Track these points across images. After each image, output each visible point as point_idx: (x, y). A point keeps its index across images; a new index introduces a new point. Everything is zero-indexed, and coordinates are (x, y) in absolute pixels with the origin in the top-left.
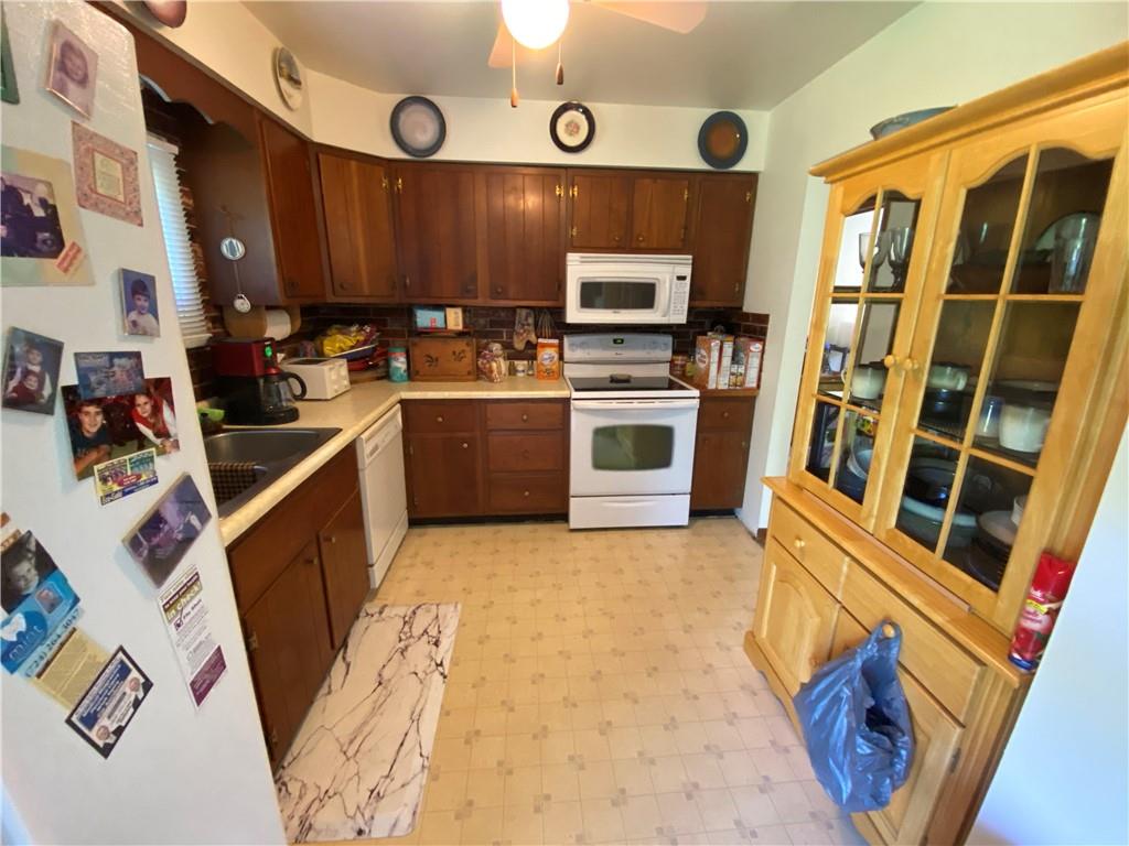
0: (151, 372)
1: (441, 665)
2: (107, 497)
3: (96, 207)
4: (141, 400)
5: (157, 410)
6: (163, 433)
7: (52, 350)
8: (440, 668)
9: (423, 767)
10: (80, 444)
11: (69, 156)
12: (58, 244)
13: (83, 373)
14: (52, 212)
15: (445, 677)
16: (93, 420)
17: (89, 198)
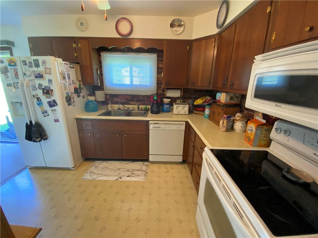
0: (51, 89)
1: (120, 178)
2: (46, 98)
3: (47, 74)
4: (50, 91)
5: (51, 92)
6: (52, 94)
7: (42, 85)
8: (119, 178)
9: (93, 179)
10: (43, 92)
11: (44, 70)
12: (43, 77)
13: (44, 87)
14: (42, 75)
15: (117, 180)
16: (45, 91)
17: (46, 73)
